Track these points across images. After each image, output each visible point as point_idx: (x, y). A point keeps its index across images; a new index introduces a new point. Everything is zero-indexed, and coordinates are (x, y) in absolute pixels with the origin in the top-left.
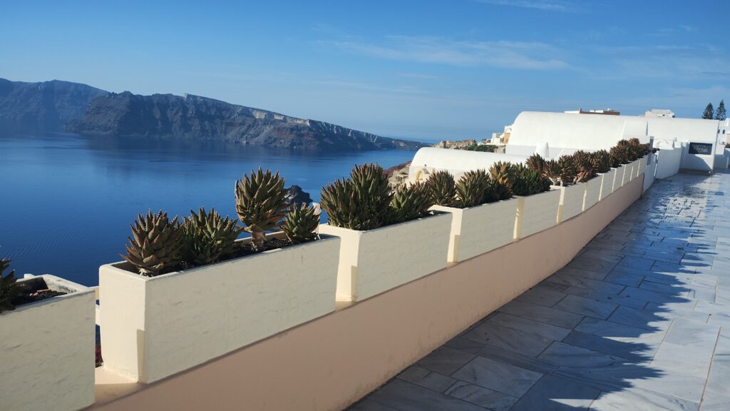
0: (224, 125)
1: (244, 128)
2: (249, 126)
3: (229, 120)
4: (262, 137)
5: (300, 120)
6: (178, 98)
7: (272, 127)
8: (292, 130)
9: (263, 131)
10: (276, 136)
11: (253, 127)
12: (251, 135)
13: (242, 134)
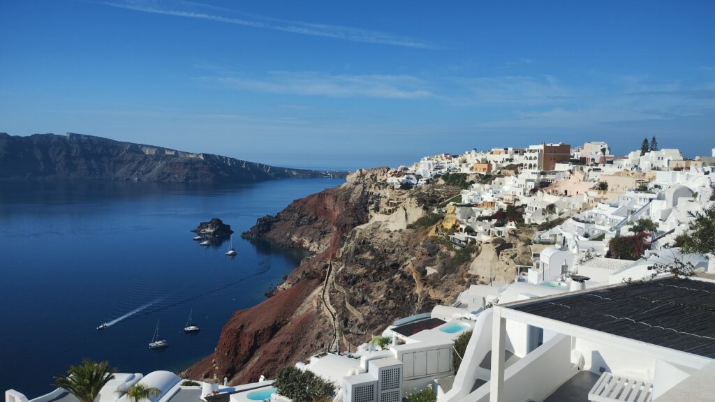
0: (112, 163)
1: (134, 165)
2: (140, 162)
4: (154, 172)
5: (192, 154)
6: (60, 137)
7: (164, 162)
8: (186, 164)
9: (155, 167)
10: (169, 172)
11: (144, 163)
12: (142, 171)
13: (133, 171)
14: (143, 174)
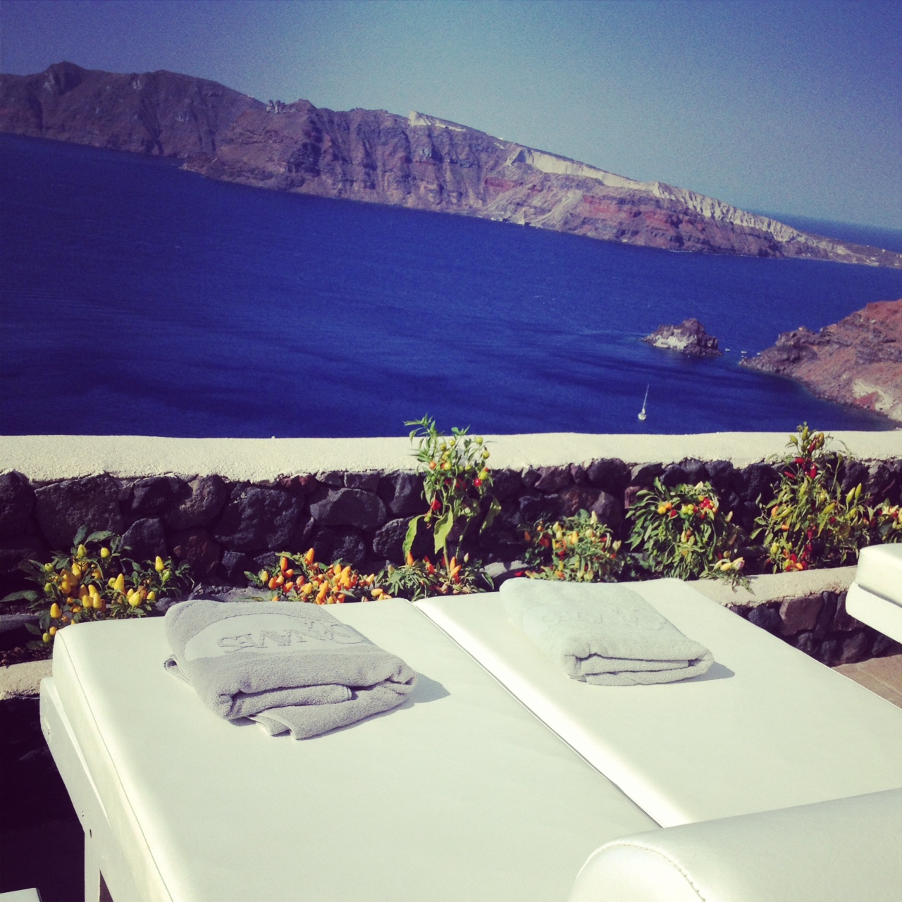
0: (482, 184)
2: (533, 189)
3: (493, 174)
4: (558, 213)
7: (579, 194)
8: (622, 202)
11: (540, 191)
12: (535, 208)
13: (518, 204)
14: (535, 214)
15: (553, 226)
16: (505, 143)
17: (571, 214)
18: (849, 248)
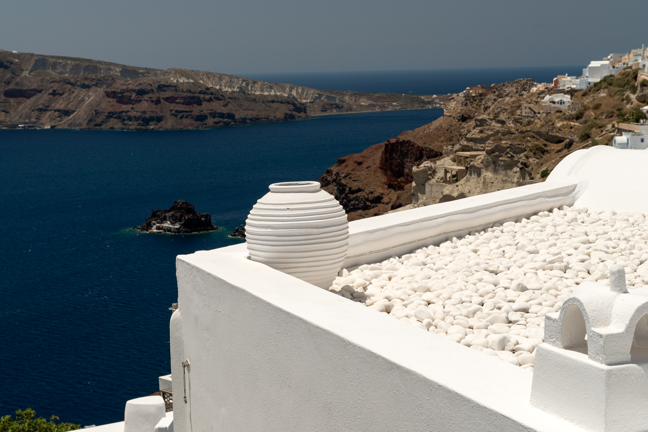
1: (42, 99)
2: (54, 93)
3: (11, 86)
7: (101, 91)
9: (83, 100)
10: (111, 109)
11: (61, 95)
12: (59, 110)
13: (40, 110)
14: (60, 116)
15: (80, 125)
16: (18, 56)
17: (96, 111)
18: (369, 99)
